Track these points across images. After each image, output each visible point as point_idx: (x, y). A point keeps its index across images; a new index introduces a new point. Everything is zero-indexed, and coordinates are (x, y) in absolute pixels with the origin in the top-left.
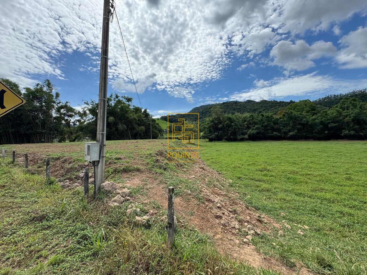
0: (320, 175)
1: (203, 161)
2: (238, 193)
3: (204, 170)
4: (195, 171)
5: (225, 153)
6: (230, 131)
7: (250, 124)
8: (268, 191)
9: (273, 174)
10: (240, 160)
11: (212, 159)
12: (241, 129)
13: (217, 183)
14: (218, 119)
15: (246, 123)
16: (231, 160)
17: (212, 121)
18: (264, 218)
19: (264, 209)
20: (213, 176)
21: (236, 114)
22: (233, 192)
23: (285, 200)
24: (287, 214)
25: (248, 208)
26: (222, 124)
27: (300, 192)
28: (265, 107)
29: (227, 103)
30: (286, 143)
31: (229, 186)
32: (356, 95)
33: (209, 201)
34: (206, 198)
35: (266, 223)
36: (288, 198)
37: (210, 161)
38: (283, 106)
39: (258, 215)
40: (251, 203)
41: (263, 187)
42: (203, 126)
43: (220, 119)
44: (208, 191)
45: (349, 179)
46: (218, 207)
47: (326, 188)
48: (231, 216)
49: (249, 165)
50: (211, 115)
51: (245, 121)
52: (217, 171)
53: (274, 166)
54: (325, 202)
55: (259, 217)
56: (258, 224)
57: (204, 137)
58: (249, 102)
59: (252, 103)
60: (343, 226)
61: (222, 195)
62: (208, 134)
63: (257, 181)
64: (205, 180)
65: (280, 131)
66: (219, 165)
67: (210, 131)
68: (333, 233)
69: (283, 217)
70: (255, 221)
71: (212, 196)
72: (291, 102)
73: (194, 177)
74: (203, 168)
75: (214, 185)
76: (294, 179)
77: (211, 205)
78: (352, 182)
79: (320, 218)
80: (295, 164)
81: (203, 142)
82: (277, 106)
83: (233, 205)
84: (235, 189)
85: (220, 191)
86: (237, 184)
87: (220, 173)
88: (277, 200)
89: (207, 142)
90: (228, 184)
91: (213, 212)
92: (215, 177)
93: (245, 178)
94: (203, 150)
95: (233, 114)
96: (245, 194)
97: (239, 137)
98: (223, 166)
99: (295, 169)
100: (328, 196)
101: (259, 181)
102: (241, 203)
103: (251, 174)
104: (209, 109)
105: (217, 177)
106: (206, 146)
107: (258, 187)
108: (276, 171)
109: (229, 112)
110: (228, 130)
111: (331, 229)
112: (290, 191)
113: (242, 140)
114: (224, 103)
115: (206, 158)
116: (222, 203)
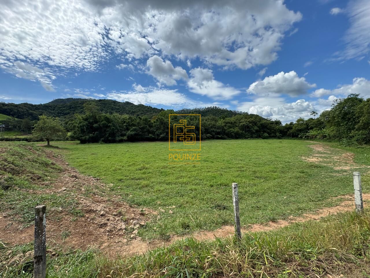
0: (180, 167)
1: (73, 168)
2: (120, 195)
3: (77, 178)
4: (65, 182)
5: (103, 156)
6: (108, 132)
7: (130, 126)
8: (146, 186)
9: (151, 171)
10: (121, 162)
11: (87, 164)
12: (120, 131)
13: (96, 190)
14: (94, 117)
15: (125, 124)
16: (111, 163)
17: (86, 120)
18: (145, 210)
19: (145, 203)
20: (90, 183)
21: (115, 114)
22: (115, 196)
23: (160, 191)
24: (162, 201)
25: (131, 207)
26: (98, 123)
27: (169, 181)
28: (143, 111)
29: (104, 100)
30: (159, 144)
31: (110, 190)
32: (197, 111)
33: (90, 211)
34: (85, 210)
35: (147, 215)
36: (162, 189)
37: (84, 167)
38: (156, 112)
39: (141, 209)
40: (134, 201)
41: (142, 184)
42: (72, 124)
43: (95, 118)
44: (87, 202)
45: (194, 167)
46: (102, 215)
47: (184, 175)
48: (117, 219)
49: (129, 166)
50: (82, 111)
51: (124, 122)
52: (94, 177)
53: (150, 164)
54: (183, 185)
55: (141, 211)
56: (142, 217)
57: (73, 138)
58: (128, 103)
59: (131, 105)
60: (192, 198)
61: (104, 201)
62: (79, 134)
63: (137, 180)
64: (81, 190)
65: (154, 133)
66: (96, 170)
67: (83, 131)
68: (188, 205)
69: (159, 205)
70: (139, 215)
71: (94, 205)
72: (162, 109)
73: (65, 189)
74: (75, 177)
75: (94, 193)
76: (166, 172)
77: (93, 215)
78: (196, 169)
79: (181, 198)
80: (165, 160)
81: (71, 144)
82: (152, 112)
83: (117, 209)
84: (117, 192)
85: (102, 198)
86: (119, 186)
87: (99, 178)
88: (154, 192)
89: (77, 144)
90: (108, 189)
91: (96, 222)
92: (93, 184)
93: (126, 179)
94: (73, 154)
95: (111, 113)
96: (127, 195)
97: (118, 139)
98: (101, 171)
99: (165, 164)
100: (185, 180)
101: (139, 179)
102: (125, 204)
103: (131, 174)
104: (81, 104)
105: (95, 184)
106: (77, 149)
107: (138, 185)
108: (152, 168)
109: (106, 111)
110: (105, 131)
111: (187, 202)
112: (163, 182)
113: (121, 141)
114: (100, 100)
115: (78, 164)
116: (105, 209)
